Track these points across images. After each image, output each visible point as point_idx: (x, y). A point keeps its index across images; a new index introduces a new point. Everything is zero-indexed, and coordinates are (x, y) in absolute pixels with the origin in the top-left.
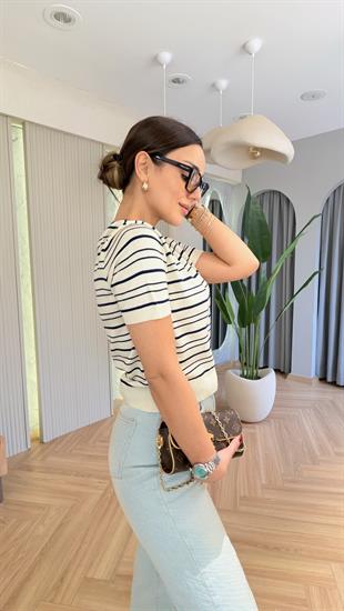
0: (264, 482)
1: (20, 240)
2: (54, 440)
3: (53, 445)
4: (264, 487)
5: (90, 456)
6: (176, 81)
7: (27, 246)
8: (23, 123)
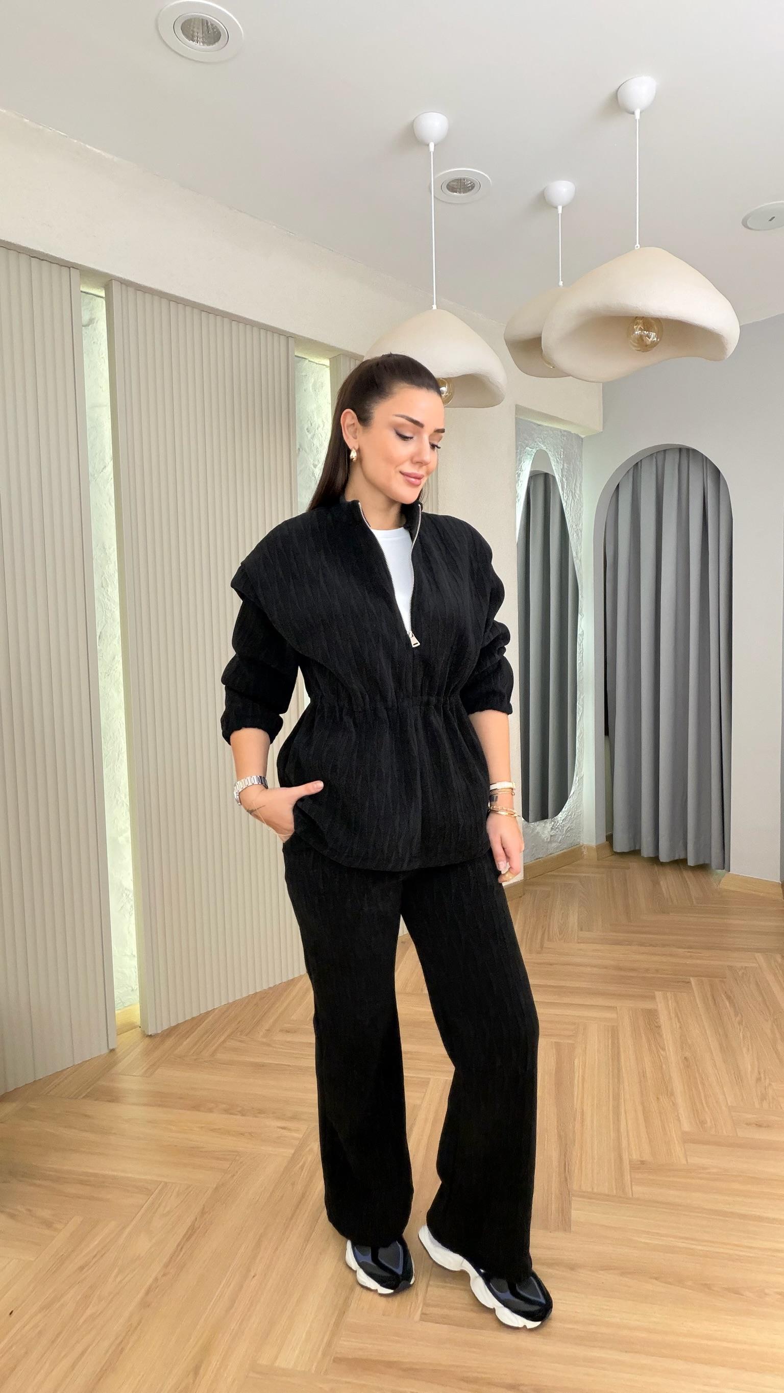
0: (686, 1127)
1: (96, 553)
2: (171, 1031)
3: (169, 1042)
4: (687, 1139)
5: (260, 1067)
6: (460, 186)
7: (112, 567)
8: (107, 282)
